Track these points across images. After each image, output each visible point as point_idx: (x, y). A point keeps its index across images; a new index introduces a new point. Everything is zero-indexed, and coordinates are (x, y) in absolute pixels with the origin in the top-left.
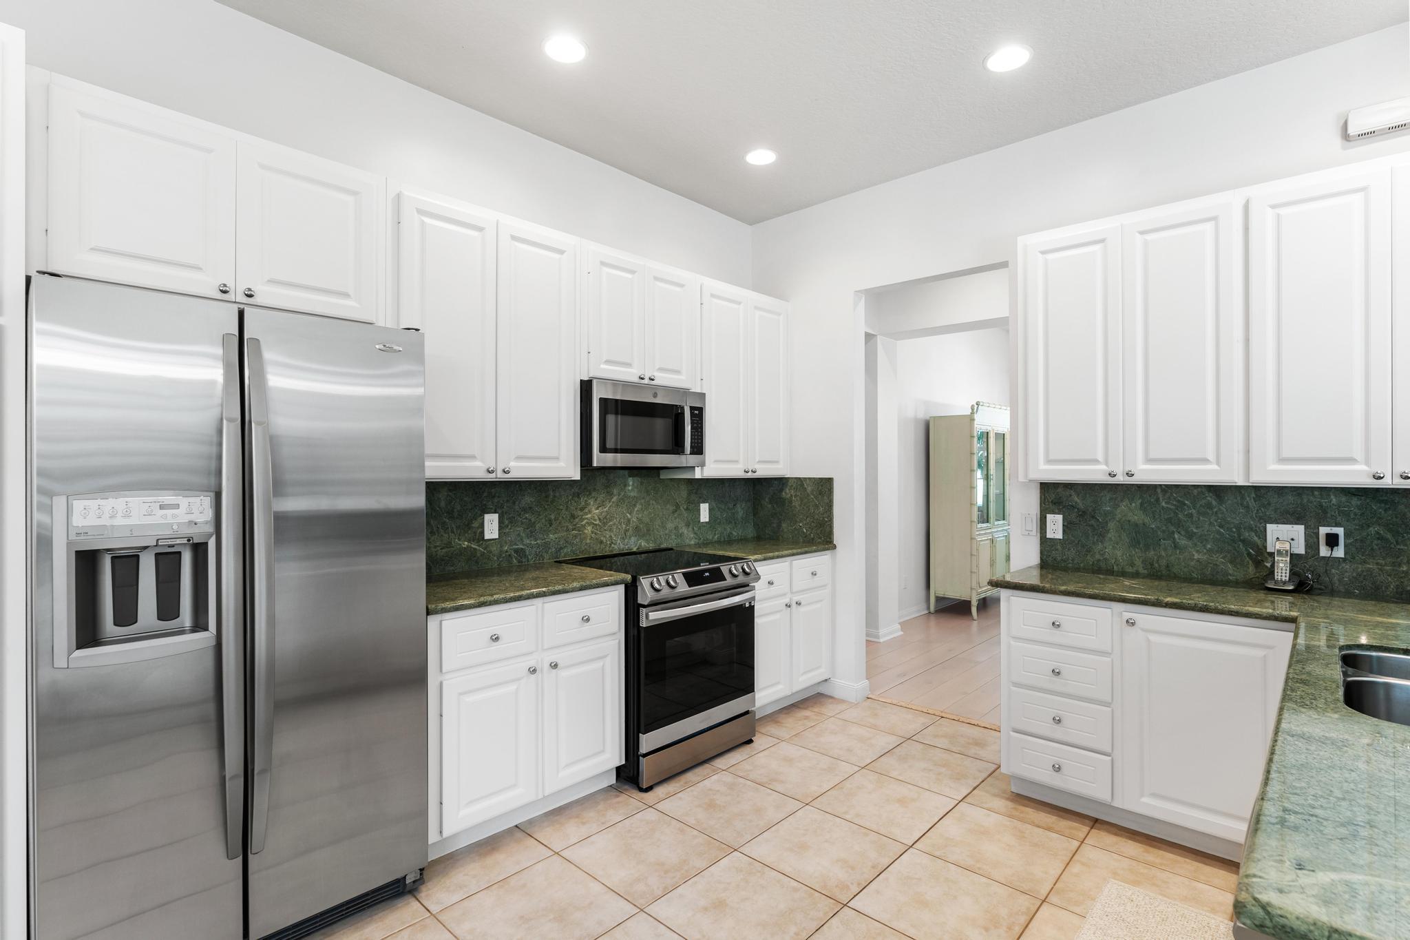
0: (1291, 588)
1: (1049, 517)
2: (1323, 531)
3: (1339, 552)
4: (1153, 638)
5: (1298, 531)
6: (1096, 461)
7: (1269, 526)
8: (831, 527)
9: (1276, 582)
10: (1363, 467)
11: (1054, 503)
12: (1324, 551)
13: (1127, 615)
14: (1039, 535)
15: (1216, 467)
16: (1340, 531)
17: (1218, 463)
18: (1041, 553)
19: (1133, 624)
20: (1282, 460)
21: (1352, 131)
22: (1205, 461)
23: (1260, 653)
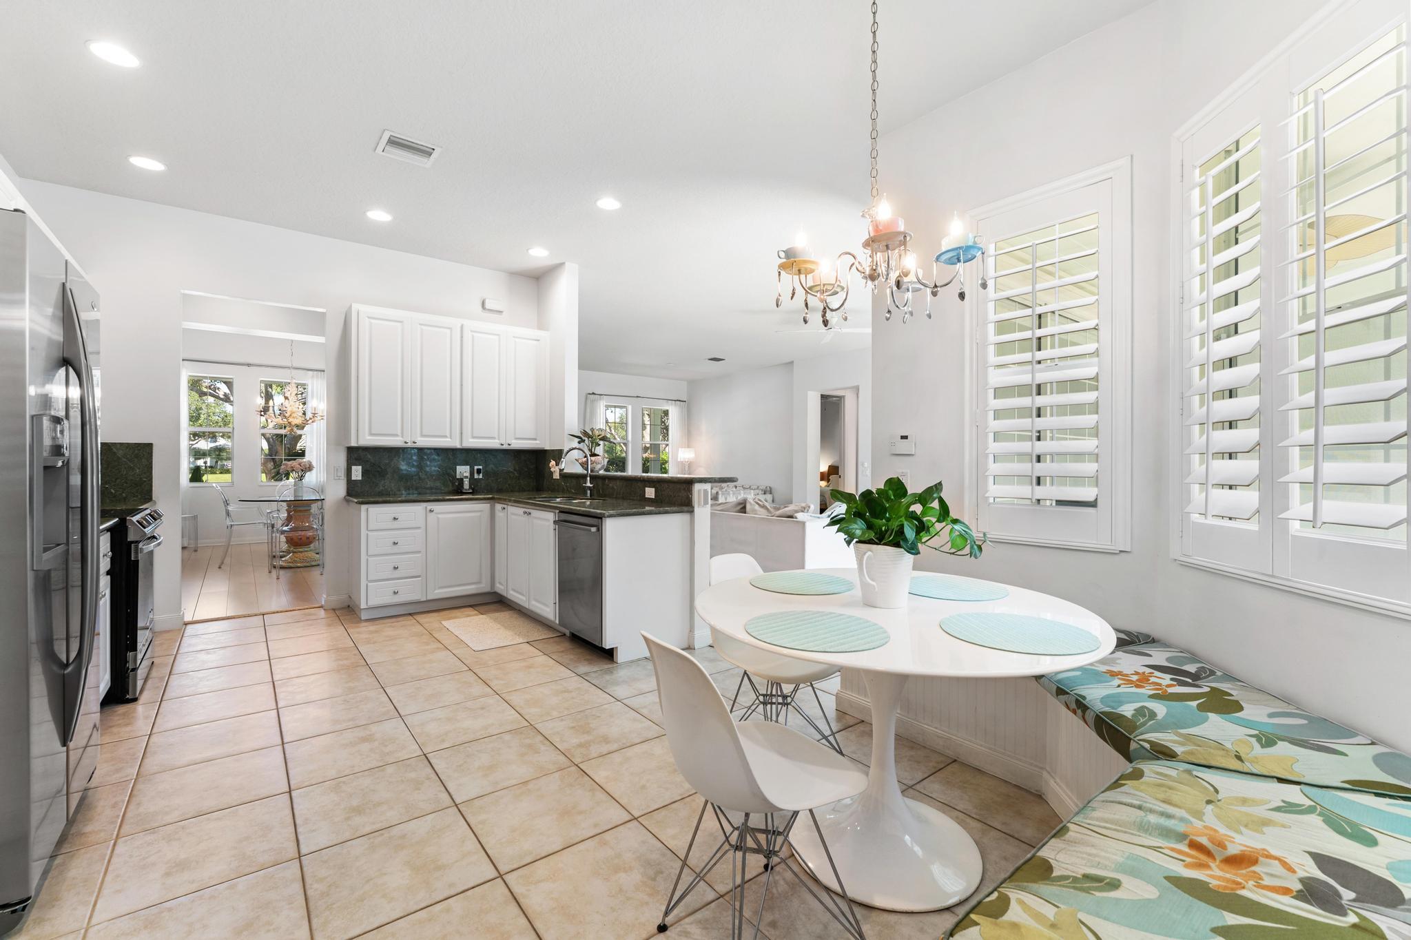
0: (471, 491)
1: (354, 468)
2: (476, 467)
3: (481, 476)
4: (440, 516)
5: (467, 468)
6: (397, 435)
7: (457, 467)
8: (151, 486)
9: (466, 490)
10: (497, 441)
11: (356, 459)
12: (476, 476)
13: (429, 508)
14: (346, 479)
15: (450, 440)
16: (481, 467)
17: (451, 438)
18: (348, 489)
19: (433, 511)
20: (473, 437)
21: (488, 306)
22: (446, 437)
23: (478, 514)
